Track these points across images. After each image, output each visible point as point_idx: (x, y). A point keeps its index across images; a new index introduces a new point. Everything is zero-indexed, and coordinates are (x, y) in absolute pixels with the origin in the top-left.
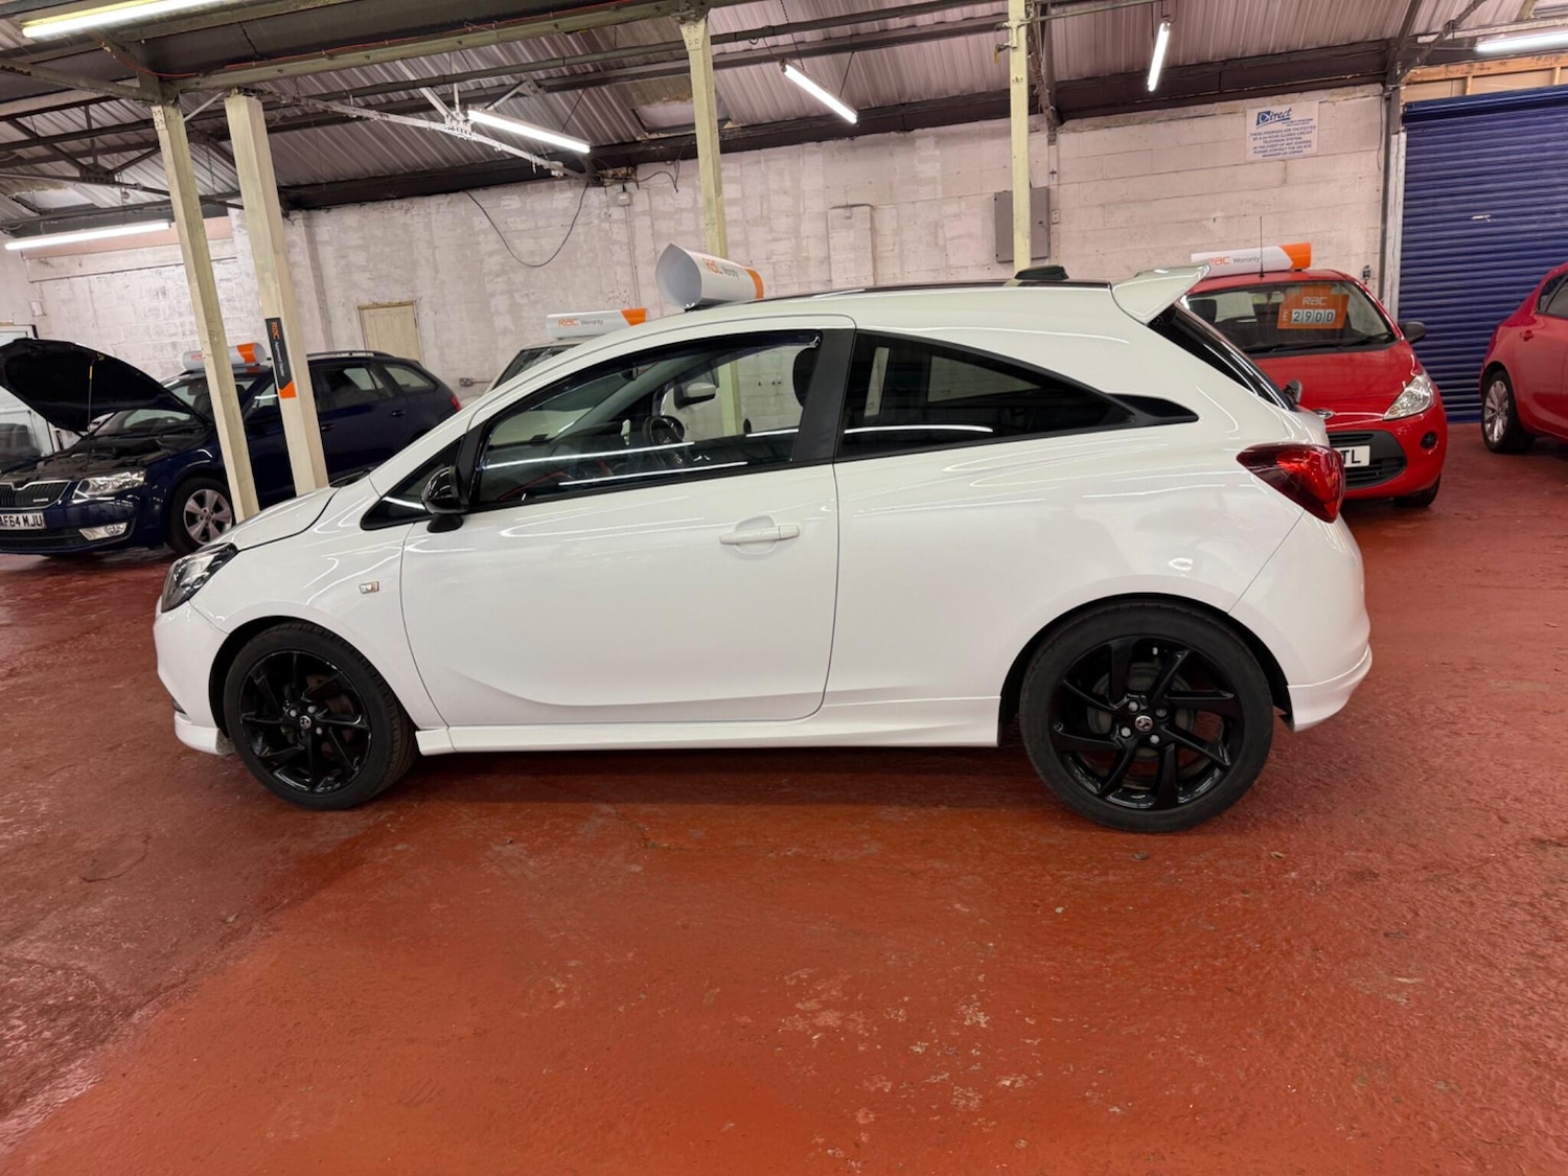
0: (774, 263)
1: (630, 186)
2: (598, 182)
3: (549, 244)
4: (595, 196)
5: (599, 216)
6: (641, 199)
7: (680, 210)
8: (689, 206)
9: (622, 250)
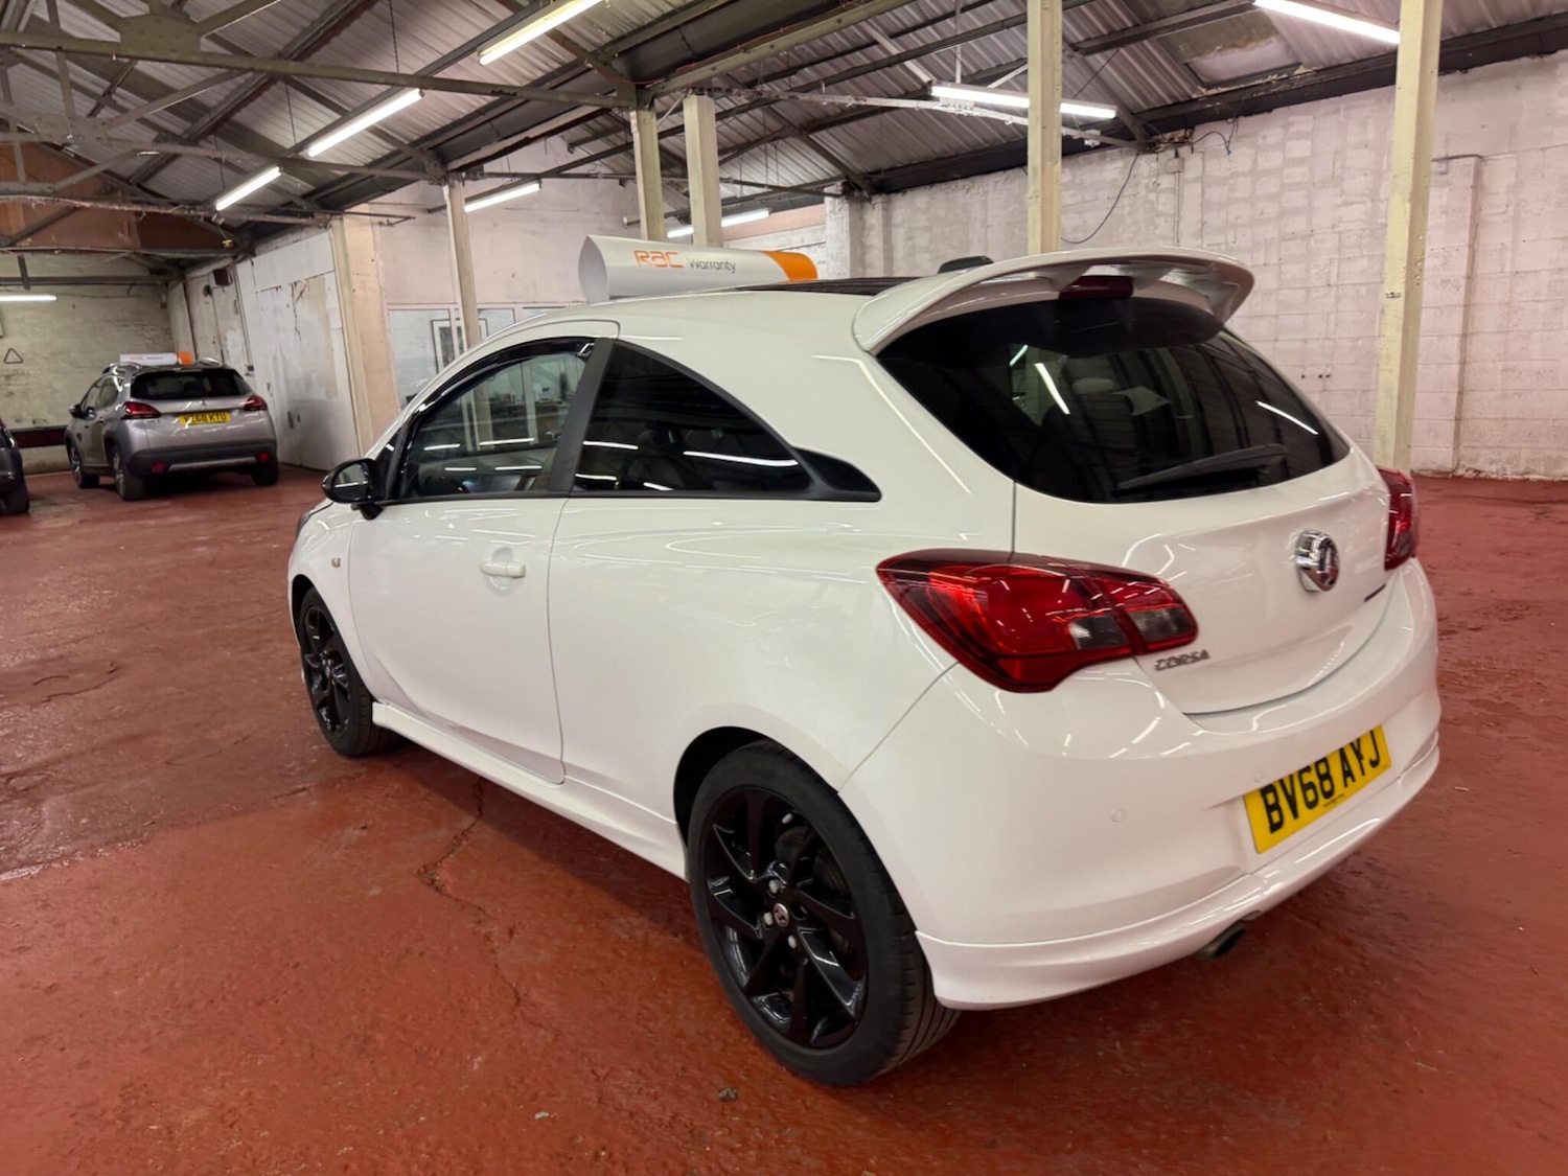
0: (1339, 233)
1: (1184, 150)
2: (1150, 147)
3: (1093, 219)
4: (1147, 164)
5: (1147, 187)
6: (1193, 163)
7: (1235, 175)
8: (1246, 170)
9: (1166, 221)
